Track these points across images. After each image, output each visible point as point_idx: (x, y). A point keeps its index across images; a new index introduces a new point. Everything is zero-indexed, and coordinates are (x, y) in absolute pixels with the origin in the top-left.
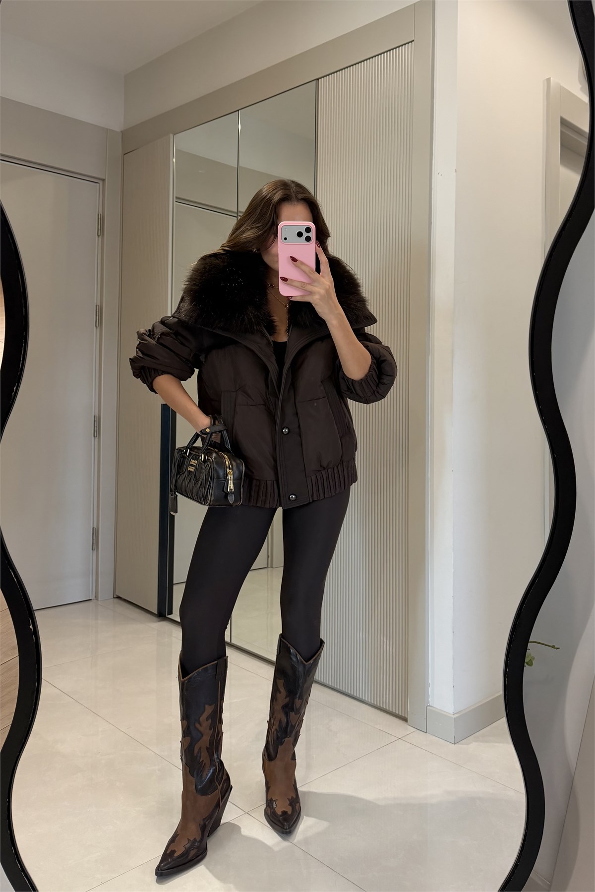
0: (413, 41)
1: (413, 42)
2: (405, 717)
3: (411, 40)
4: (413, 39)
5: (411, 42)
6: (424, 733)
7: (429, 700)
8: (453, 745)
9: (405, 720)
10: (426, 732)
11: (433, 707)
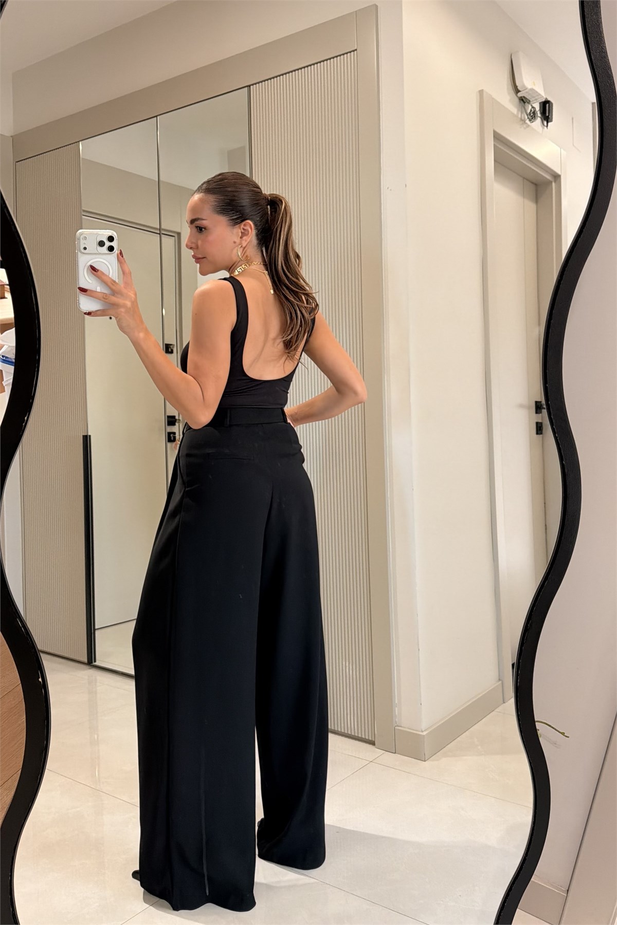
0: (356, 50)
1: (356, 52)
2: (372, 740)
3: (353, 49)
4: (356, 48)
5: (354, 51)
6: (392, 754)
7: (397, 720)
8: (424, 762)
9: (372, 743)
10: (395, 753)
11: (401, 727)
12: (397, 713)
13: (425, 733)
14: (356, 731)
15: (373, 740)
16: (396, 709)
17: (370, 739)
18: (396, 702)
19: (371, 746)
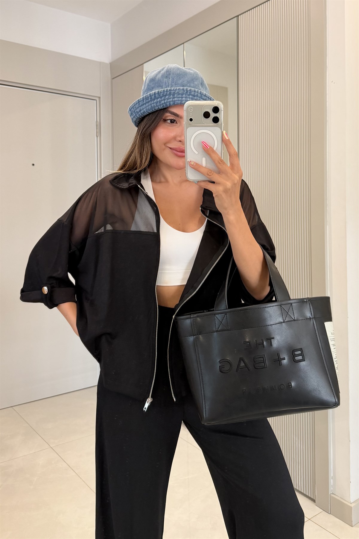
7: (332, 489)
8: (351, 527)
9: (314, 501)
10: (330, 514)
11: (334, 494)
12: (332, 484)
13: (352, 505)
14: (302, 488)
15: (314, 499)
16: (332, 480)
17: (312, 497)
18: (332, 475)
19: (313, 502)
